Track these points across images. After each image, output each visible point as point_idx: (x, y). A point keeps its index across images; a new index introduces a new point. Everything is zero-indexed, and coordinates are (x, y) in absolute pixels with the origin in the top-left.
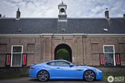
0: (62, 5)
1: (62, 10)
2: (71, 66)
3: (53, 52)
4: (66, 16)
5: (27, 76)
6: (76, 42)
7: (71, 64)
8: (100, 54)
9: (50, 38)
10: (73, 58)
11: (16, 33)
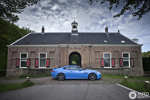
0: (74, 23)
1: (74, 27)
2: (80, 70)
3: (68, 57)
4: (77, 31)
5: (50, 75)
6: (84, 50)
7: (80, 69)
8: (101, 59)
9: (66, 48)
10: (82, 62)
11: (41, 44)
